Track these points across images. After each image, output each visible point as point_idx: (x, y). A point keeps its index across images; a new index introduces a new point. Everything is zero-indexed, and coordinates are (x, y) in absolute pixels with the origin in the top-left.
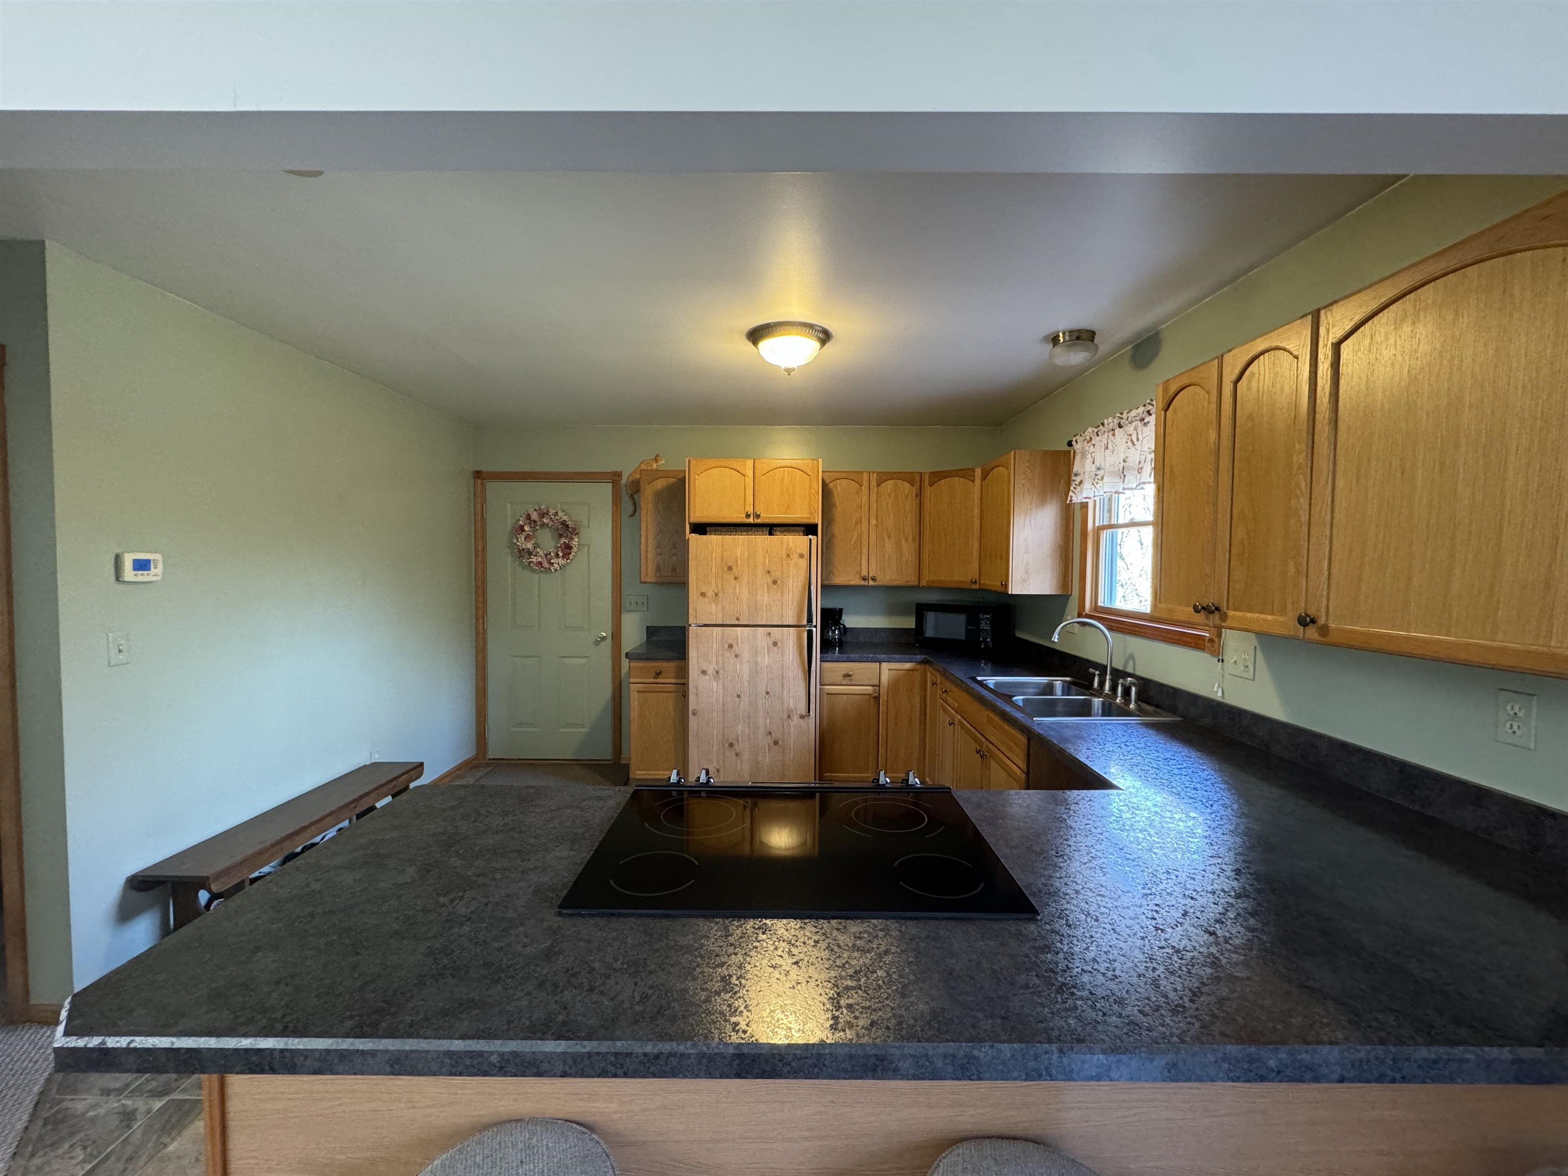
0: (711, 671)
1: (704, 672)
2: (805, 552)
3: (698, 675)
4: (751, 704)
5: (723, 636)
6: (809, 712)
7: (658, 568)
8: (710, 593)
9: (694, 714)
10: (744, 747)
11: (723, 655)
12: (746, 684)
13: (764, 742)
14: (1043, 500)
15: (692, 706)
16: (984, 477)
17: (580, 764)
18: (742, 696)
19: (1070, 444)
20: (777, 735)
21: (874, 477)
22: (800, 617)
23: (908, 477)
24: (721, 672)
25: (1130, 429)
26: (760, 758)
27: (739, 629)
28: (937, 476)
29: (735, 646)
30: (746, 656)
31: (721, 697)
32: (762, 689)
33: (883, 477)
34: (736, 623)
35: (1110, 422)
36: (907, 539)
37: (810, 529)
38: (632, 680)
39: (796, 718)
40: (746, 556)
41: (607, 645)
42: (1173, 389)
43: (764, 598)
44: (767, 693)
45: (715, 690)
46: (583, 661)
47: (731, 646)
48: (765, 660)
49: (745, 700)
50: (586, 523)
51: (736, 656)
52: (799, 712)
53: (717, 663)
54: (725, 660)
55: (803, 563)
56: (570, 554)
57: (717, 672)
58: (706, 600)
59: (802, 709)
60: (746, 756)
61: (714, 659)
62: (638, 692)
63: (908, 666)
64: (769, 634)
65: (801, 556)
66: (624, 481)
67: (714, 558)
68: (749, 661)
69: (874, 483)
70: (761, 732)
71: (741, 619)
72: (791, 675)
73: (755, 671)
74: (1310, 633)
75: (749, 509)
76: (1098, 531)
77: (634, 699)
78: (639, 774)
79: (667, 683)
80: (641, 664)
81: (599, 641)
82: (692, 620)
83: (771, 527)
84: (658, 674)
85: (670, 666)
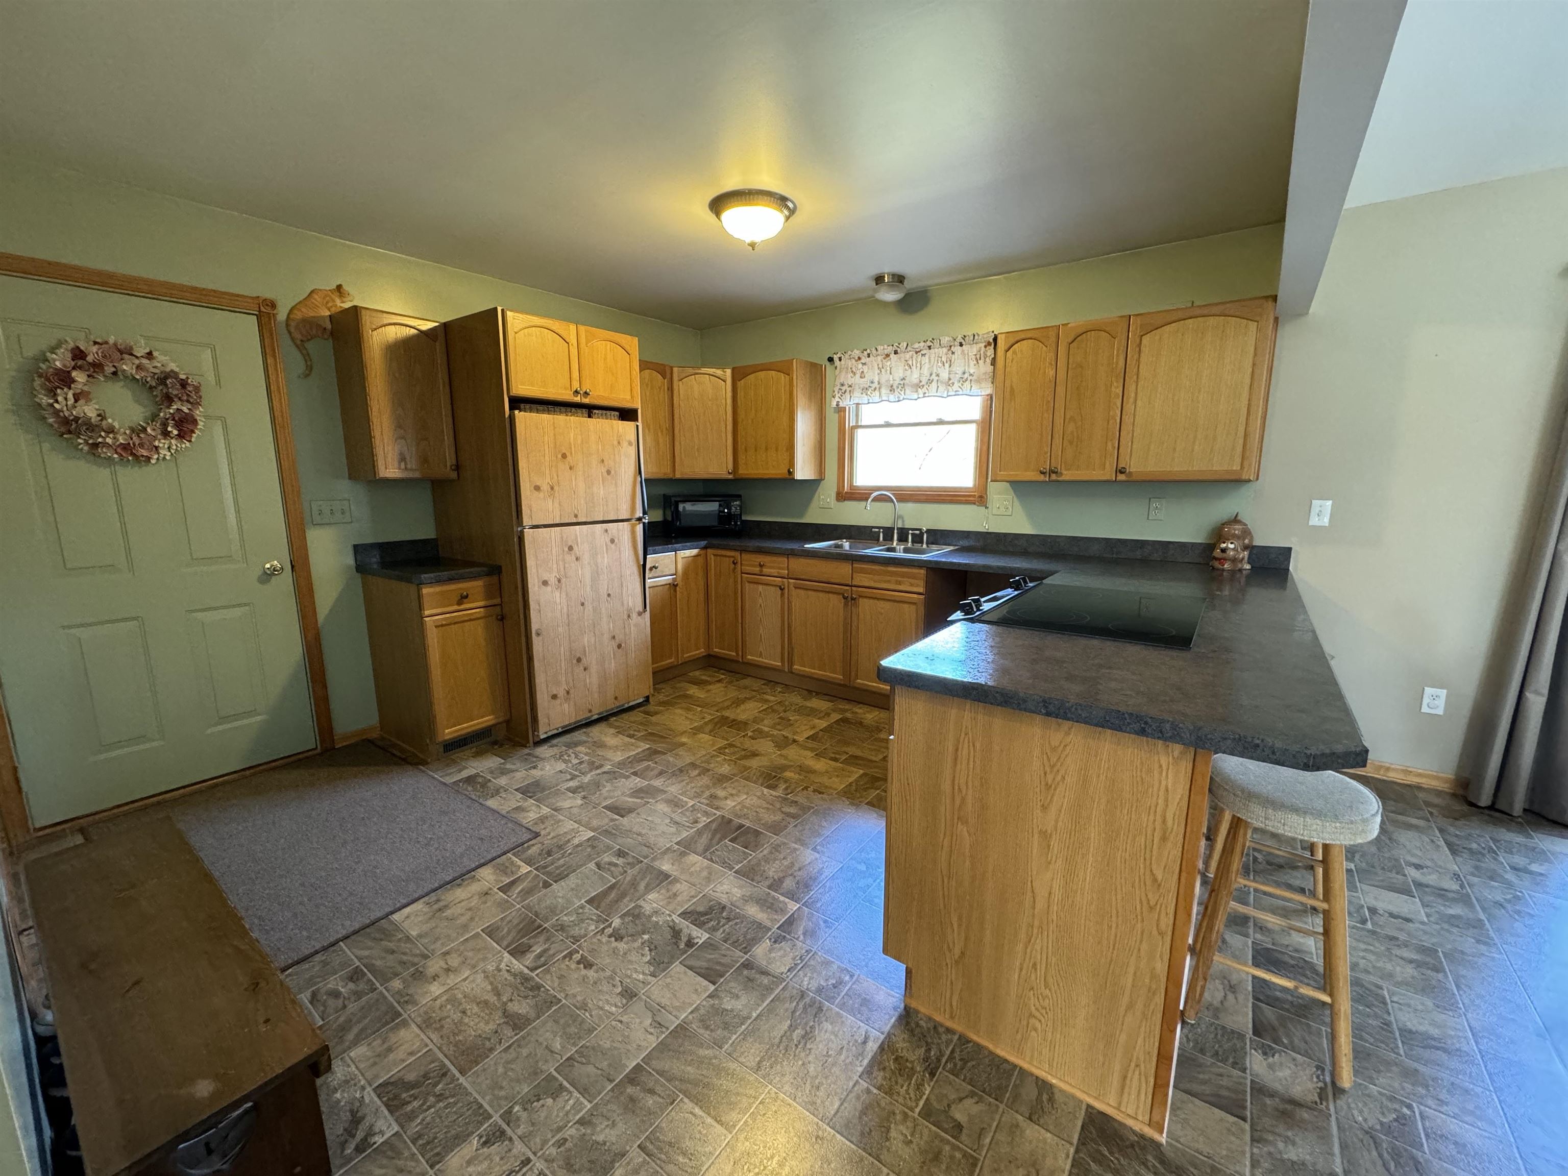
0: (552, 580)
1: (545, 583)
2: (633, 438)
3: (539, 587)
4: (595, 610)
5: (562, 538)
6: (645, 607)
7: (402, 459)
8: (545, 487)
9: (538, 634)
10: (591, 660)
11: (564, 560)
12: (588, 589)
13: (609, 648)
14: (810, 401)
15: (534, 627)
17: (261, 772)
18: (586, 603)
19: (831, 359)
20: (620, 637)
22: (633, 508)
23: (661, 369)
24: (563, 580)
26: (607, 665)
27: (577, 527)
28: (686, 372)
29: (575, 548)
30: (586, 558)
31: (565, 610)
32: (603, 592)
34: (574, 520)
36: (662, 432)
37: (629, 414)
38: (427, 613)
39: (634, 616)
40: (579, 442)
41: (286, 580)
42: (1013, 338)
43: (600, 491)
44: (609, 595)
45: (558, 601)
46: (238, 612)
47: (571, 548)
48: (605, 560)
49: (589, 607)
50: (211, 377)
51: (577, 559)
52: (637, 610)
53: (558, 571)
54: (567, 565)
55: (632, 451)
56: (193, 432)
57: (559, 581)
58: (541, 495)
59: (640, 607)
60: (594, 669)
61: (555, 566)
62: (436, 627)
63: (695, 552)
64: (606, 531)
65: (630, 444)
67: (546, 442)
68: (589, 563)
70: (606, 637)
71: (579, 516)
72: (628, 573)
73: (596, 576)
74: (1121, 477)
75: (576, 386)
76: (853, 428)
77: (433, 638)
78: (449, 733)
79: (476, 607)
80: (438, 589)
81: (267, 576)
82: (526, 521)
83: (590, 410)
84: (463, 598)
85: (476, 586)
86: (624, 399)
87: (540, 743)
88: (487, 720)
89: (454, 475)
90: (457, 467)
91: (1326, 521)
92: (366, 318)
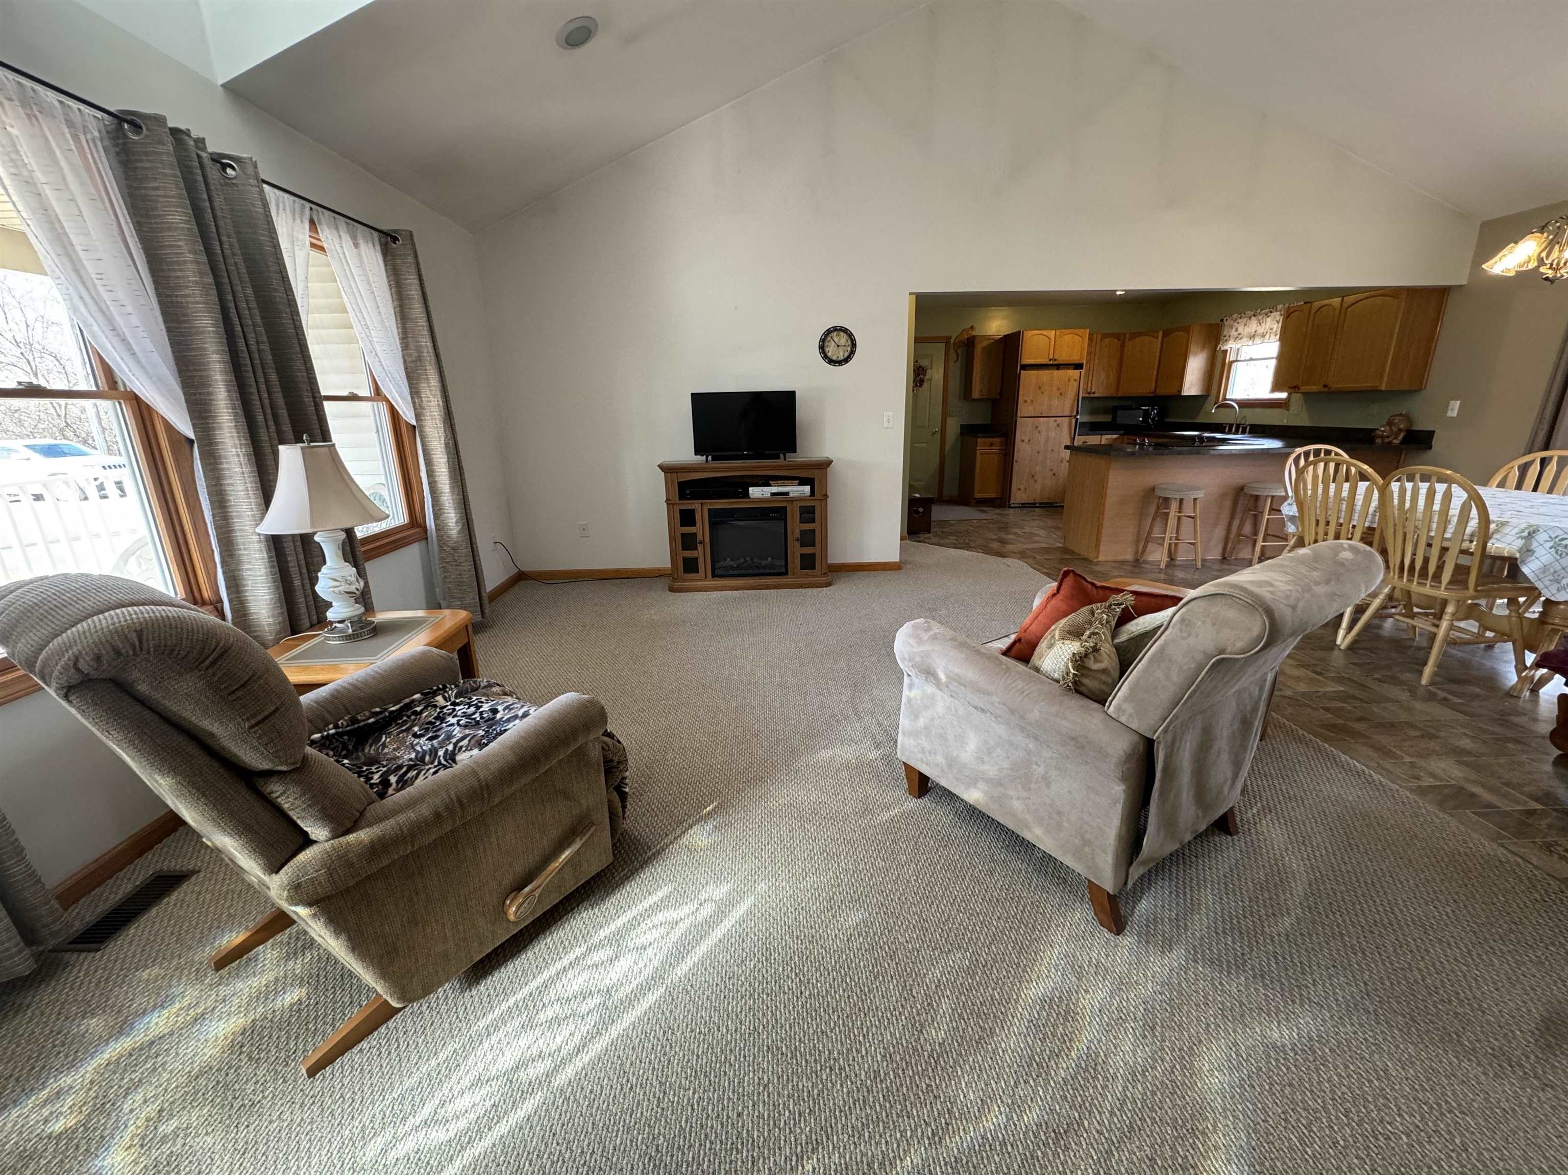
0: (1026, 440)
1: (1022, 441)
2: (1078, 378)
3: (1020, 442)
4: (1044, 456)
5: (1033, 422)
7: (981, 391)
8: (1029, 401)
9: (1016, 462)
10: (1039, 476)
11: (1031, 432)
12: (1043, 446)
13: (1049, 474)
14: (1203, 347)
15: (1015, 459)
16: (1164, 336)
18: (1041, 452)
19: (1222, 320)
20: (1055, 471)
21: (1099, 337)
22: (1072, 411)
23: (1117, 336)
24: (1031, 441)
25: (1260, 317)
26: (1046, 482)
27: (1042, 418)
28: (1134, 335)
29: (1039, 427)
30: (1044, 432)
31: (1031, 454)
32: (1050, 448)
33: (1104, 336)
34: (1041, 415)
35: (1249, 313)
36: (1113, 371)
37: (1078, 366)
38: (979, 448)
40: (1048, 381)
41: (938, 436)
42: (1292, 310)
44: (1052, 450)
45: (1027, 449)
46: (923, 445)
47: (1037, 428)
48: (1052, 434)
49: (1042, 454)
50: (930, 367)
51: (1039, 432)
54: (1032, 435)
55: (1076, 384)
56: (923, 384)
57: (1029, 441)
58: (1028, 404)
60: (1040, 481)
61: (1028, 434)
62: (980, 455)
63: (1115, 436)
64: (1056, 421)
65: (1076, 381)
66: (952, 341)
67: (1035, 382)
68: (1045, 435)
69: (1099, 340)
70: (1048, 470)
71: (1043, 413)
72: (1065, 442)
73: (1047, 440)
74: (1326, 389)
75: (1051, 357)
76: (1231, 363)
77: (979, 458)
78: (978, 495)
79: (995, 449)
80: (983, 440)
81: (934, 433)
82: (1019, 415)
83: (1058, 367)
84: (991, 445)
85: (997, 440)
86: (1075, 359)
87: (1010, 507)
88: (992, 495)
89: (998, 397)
90: (1001, 394)
91: (1455, 414)
92: (977, 340)
